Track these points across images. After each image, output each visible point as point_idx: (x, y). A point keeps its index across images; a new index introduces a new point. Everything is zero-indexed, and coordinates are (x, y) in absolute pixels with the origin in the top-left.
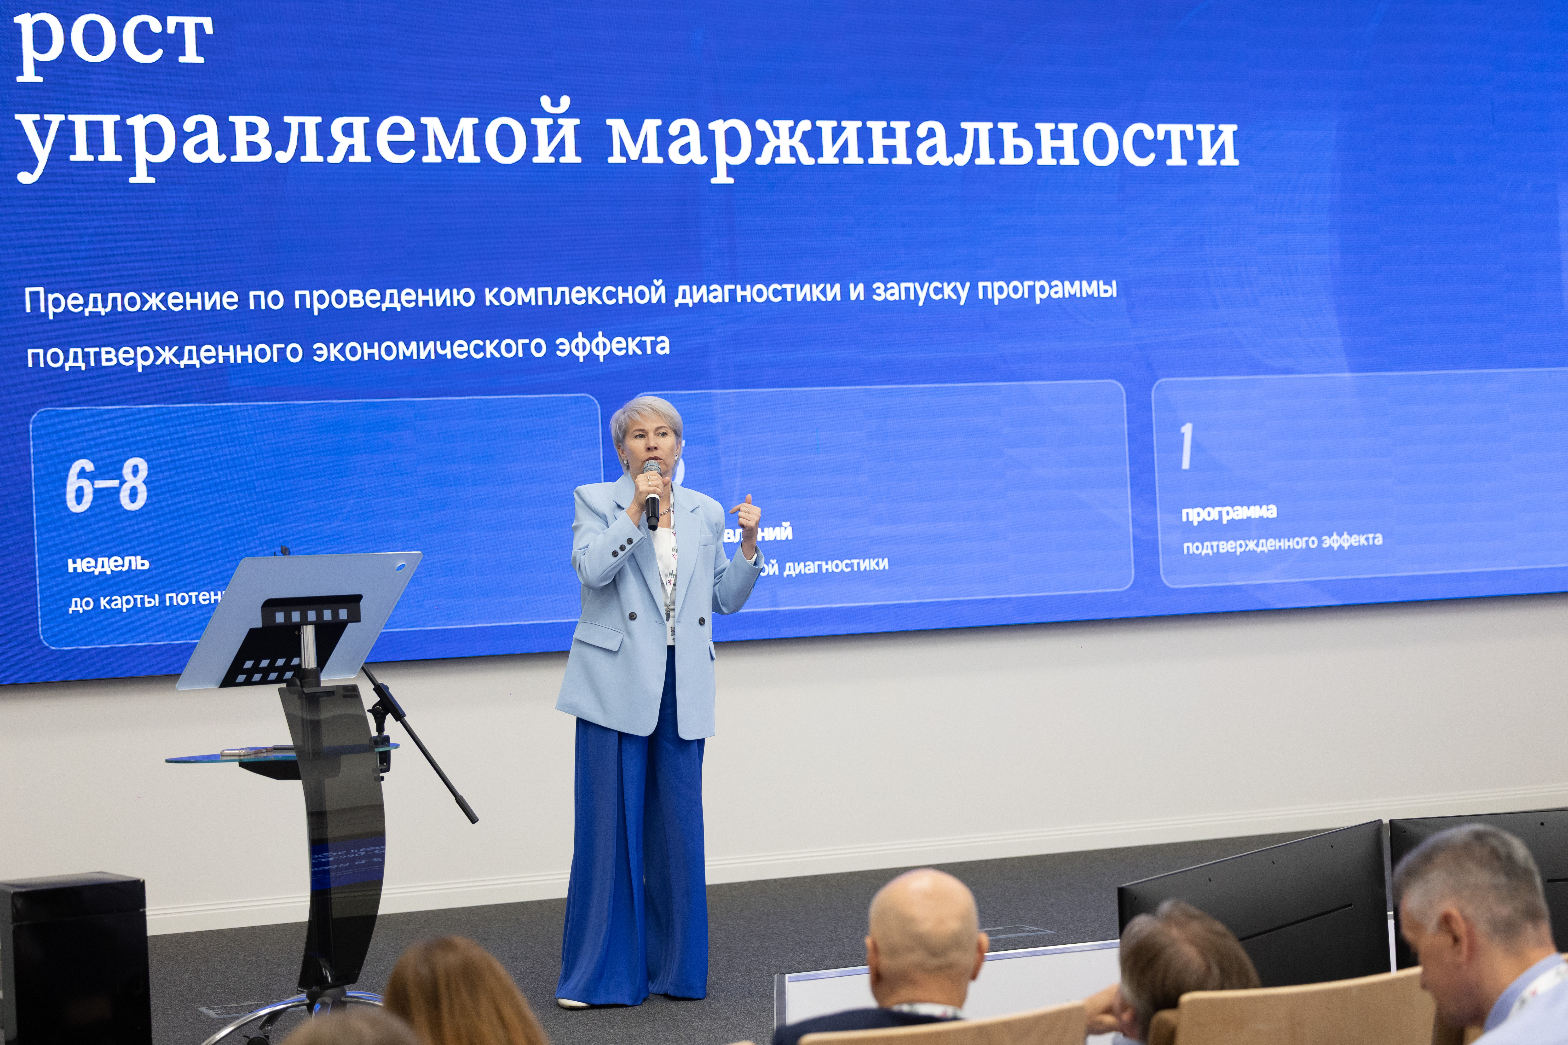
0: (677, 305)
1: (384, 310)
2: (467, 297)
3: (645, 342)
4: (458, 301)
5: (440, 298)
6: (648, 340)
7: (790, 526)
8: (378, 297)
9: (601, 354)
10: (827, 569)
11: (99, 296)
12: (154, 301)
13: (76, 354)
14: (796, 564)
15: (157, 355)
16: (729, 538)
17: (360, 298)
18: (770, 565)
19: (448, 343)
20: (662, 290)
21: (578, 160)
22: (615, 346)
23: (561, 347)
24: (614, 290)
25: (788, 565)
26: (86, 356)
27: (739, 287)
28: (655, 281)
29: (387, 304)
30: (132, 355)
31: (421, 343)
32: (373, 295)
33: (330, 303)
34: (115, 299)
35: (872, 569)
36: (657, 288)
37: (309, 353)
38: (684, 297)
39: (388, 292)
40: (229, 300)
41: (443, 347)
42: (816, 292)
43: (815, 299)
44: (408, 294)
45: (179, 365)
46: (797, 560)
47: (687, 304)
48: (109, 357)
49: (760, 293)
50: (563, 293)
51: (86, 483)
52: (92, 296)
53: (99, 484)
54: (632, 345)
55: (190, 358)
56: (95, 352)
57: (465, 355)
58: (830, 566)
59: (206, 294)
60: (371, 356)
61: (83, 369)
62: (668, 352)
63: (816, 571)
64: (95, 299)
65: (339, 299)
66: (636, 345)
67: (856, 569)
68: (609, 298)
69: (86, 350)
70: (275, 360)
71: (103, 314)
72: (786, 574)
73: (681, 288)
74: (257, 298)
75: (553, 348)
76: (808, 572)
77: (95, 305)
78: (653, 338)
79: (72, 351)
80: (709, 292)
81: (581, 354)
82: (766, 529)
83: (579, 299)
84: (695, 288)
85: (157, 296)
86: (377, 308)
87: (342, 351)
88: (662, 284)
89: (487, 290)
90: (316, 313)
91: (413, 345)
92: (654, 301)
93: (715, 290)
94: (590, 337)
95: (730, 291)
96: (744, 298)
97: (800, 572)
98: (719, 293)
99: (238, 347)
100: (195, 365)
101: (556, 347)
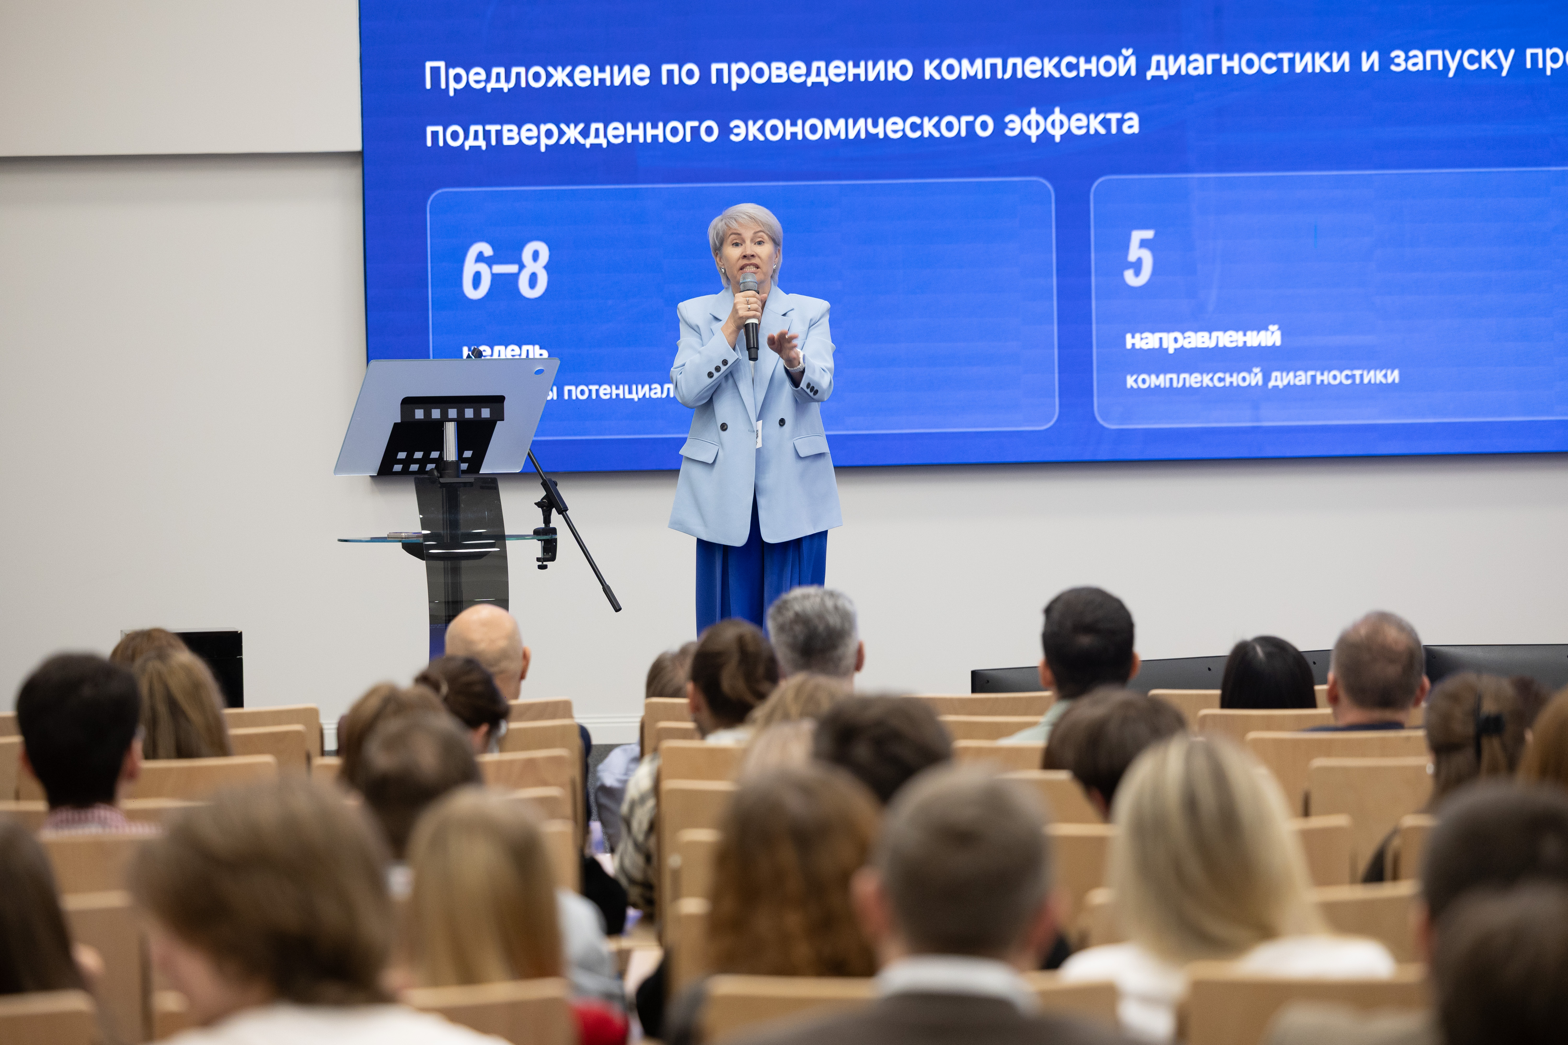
1: (809, 84)
2: (903, 70)
3: (1110, 120)
4: (894, 74)
5: (873, 71)
6: (1114, 117)
7: (1279, 329)
8: (803, 71)
9: (1057, 134)
10: (1322, 381)
11: (502, 70)
12: (560, 76)
13: (476, 132)
14: (1284, 374)
15: (562, 133)
16: (1203, 342)
17: (783, 72)
18: (1253, 375)
19: (881, 121)
20: (1132, 61)
22: (1074, 124)
23: (1011, 125)
24: (1074, 61)
25: (1275, 374)
26: (487, 135)
27: (1224, 57)
28: (1124, 51)
29: (813, 79)
30: (535, 133)
31: (851, 121)
32: (798, 68)
33: (750, 77)
34: (518, 74)
35: (1378, 382)
36: (1126, 59)
37: (726, 131)
38: (1158, 68)
39: (815, 65)
40: (640, 75)
41: (875, 125)
42: (1320, 62)
43: (1317, 70)
44: (837, 67)
45: (584, 145)
46: (1285, 369)
47: (1162, 77)
48: (511, 135)
49: (1250, 63)
50: (1015, 65)
51: (483, 268)
52: (495, 71)
53: (499, 269)
54: (1095, 123)
55: (597, 135)
56: (497, 130)
57: (900, 134)
58: (1326, 378)
59: (616, 68)
60: (794, 134)
61: (484, 148)
63: (1309, 382)
64: (498, 75)
65: (760, 73)
66: (1099, 123)
67: (1358, 381)
68: (1069, 70)
69: (488, 127)
70: (688, 139)
71: (506, 90)
73: (1155, 58)
74: (670, 73)
75: (1001, 126)
76: (1298, 383)
77: (498, 80)
78: (1119, 116)
79: (473, 128)
80: (1188, 62)
82: (1249, 333)
83: (1033, 71)
84: (1171, 58)
85: (563, 70)
86: (802, 83)
87: (761, 130)
88: (1133, 54)
89: (927, 62)
90: (734, 88)
91: (841, 122)
92: (1122, 73)
93: (1196, 60)
94: (1045, 113)
95: (1214, 61)
96: (1231, 69)
97: (1289, 383)
98: (1201, 64)
99: (649, 125)
100: (601, 144)
101: (1005, 126)
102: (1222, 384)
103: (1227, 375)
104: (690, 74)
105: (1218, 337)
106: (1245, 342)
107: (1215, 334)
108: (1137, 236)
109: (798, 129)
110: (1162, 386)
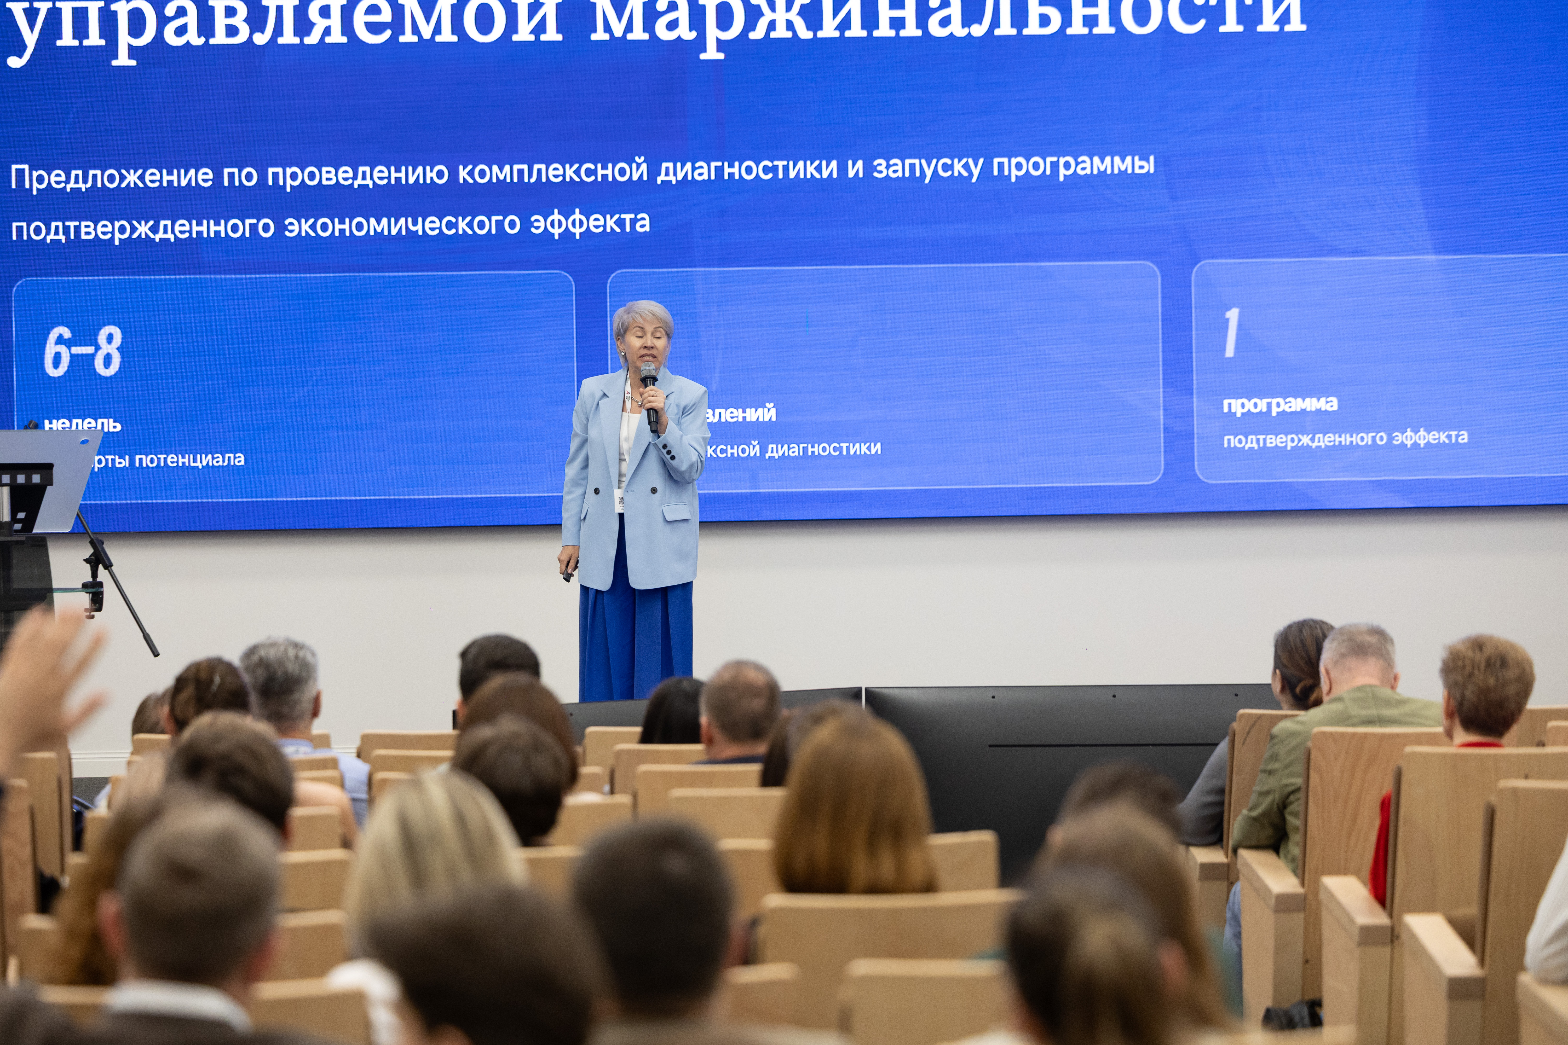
0: (659, 182)
1: (356, 186)
2: (440, 174)
3: (624, 219)
4: (431, 178)
5: (413, 175)
6: (628, 217)
7: (774, 407)
8: (351, 175)
9: (578, 231)
10: (813, 452)
11: (80, 172)
12: (132, 178)
13: (57, 227)
14: (780, 446)
15: (134, 229)
17: (332, 175)
18: (751, 447)
19: (420, 219)
20: (644, 167)
21: (559, 37)
22: (592, 223)
23: (536, 224)
24: (592, 167)
25: (771, 446)
26: (66, 230)
27: (726, 164)
28: (637, 158)
29: (359, 182)
30: (110, 229)
31: (393, 220)
32: (345, 172)
33: (303, 179)
34: (95, 176)
35: (862, 454)
36: (639, 166)
37: (281, 228)
38: (667, 174)
39: (361, 169)
40: (204, 177)
41: (415, 223)
42: (811, 169)
43: (809, 176)
44: (381, 171)
45: (154, 240)
46: (781, 442)
47: (670, 181)
48: (88, 230)
49: (749, 170)
50: (539, 171)
51: (63, 349)
52: (74, 173)
53: (76, 350)
54: (611, 223)
55: (165, 232)
56: (75, 226)
57: (437, 232)
58: (817, 449)
59: (182, 171)
60: (342, 231)
61: (64, 241)
62: (648, 230)
63: (802, 453)
64: (77, 176)
65: (312, 176)
66: (615, 223)
67: (845, 452)
68: (588, 175)
69: (67, 223)
70: (247, 235)
71: (84, 190)
72: (768, 455)
73: (664, 165)
74: (231, 175)
75: (527, 224)
76: (792, 455)
77: (76, 182)
78: (633, 216)
79: (53, 224)
80: (694, 169)
81: (556, 232)
82: (748, 410)
83: (556, 176)
84: (679, 165)
85: (135, 173)
86: (349, 185)
87: (313, 227)
88: (644, 161)
89: (461, 167)
90: (288, 189)
91: (384, 221)
92: (635, 177)
93: (701, 167)
94: (567, 214)
95: (717, 168)
96: (731, 175)
97: (784, 454)
98: (705, 170)
99: (212, 222)
100: (169, 239)
101: (531, 224)
102: (724, 455)
103: (729, 447)
104: (249, 177)
105: (720, 414)
106: (745, 418)
107: (718, 411)
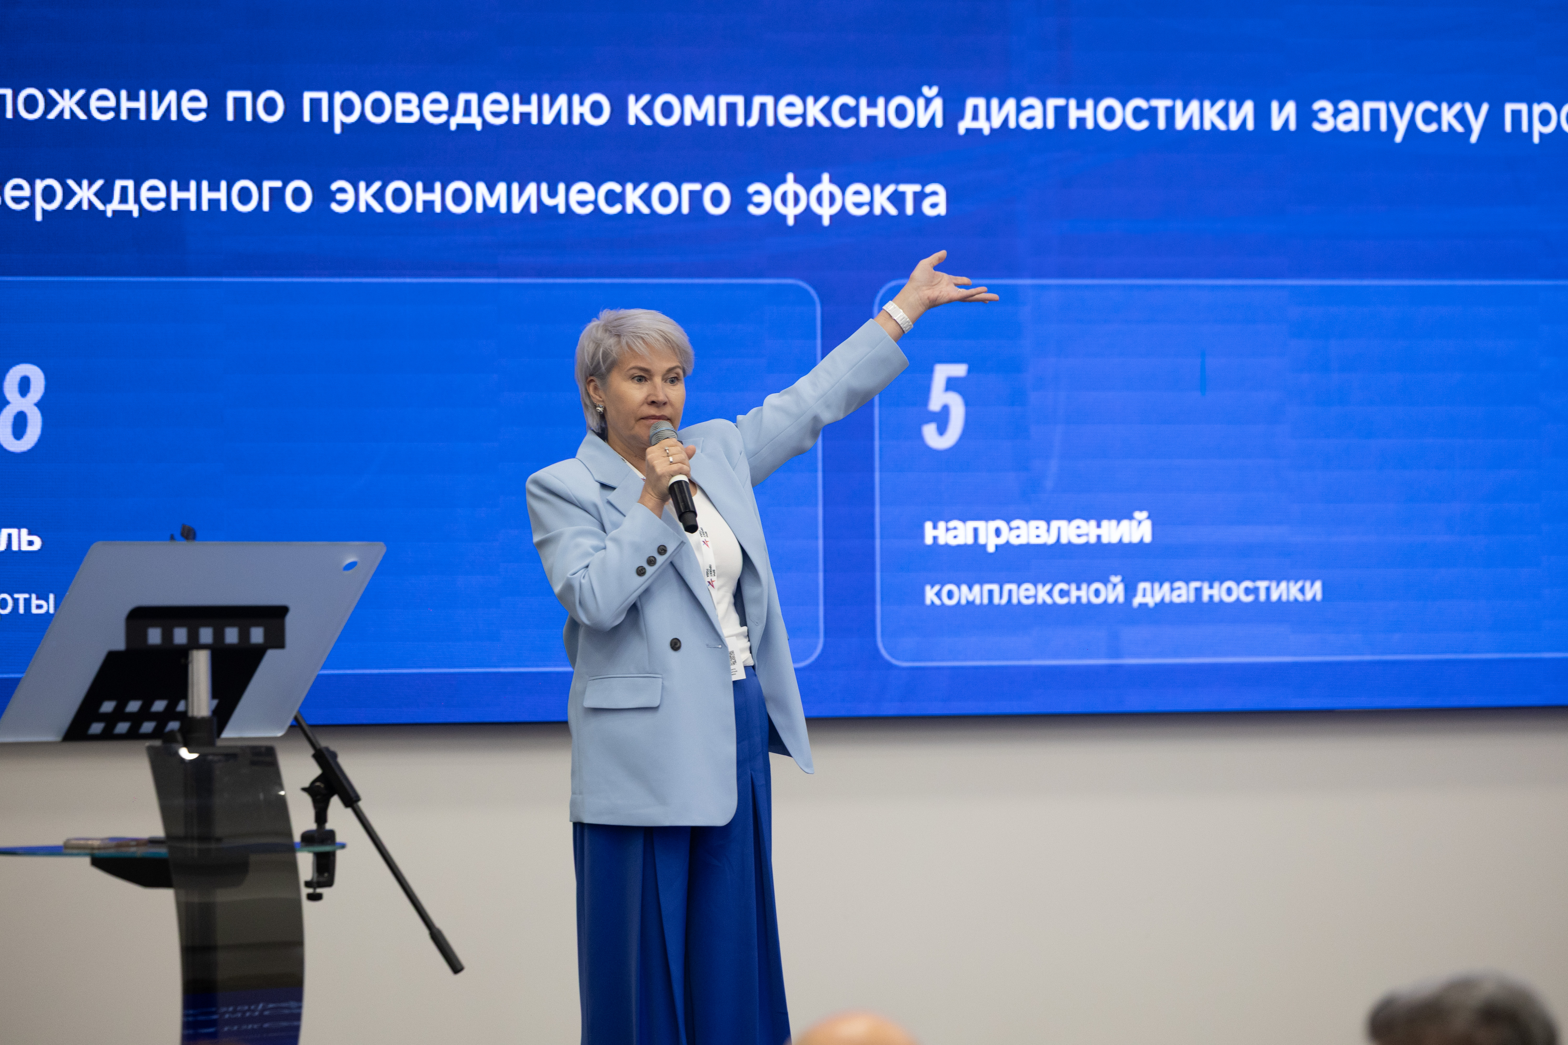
1: (453, 127)
2: (596, 109)
3: (903, 194)
4: (582, 115)
5: (550, 109)
6: (909, 189)
7: (1148, 518)
8: (444, 106)
9: (826, 212)
10: (1211, 597)
12: (67, 104)
14: (1157, 585)
15: (69, 194)
16: (1038, 536)
17: (413, 107)
18: (1110, 586)
19: (561, 187)
20: (937, 105)
22: (850, 199)
23: (756, 199)
24: (852, 102)
25: (1142, 586)
27: (1073, 103)
28: (926, 90)
29: (459, 119)
30: (26, 193)
31: (515, 187)
32: (436, 101)
33: (363, 114)
35: (1292, 598)
36: (928, 101)
37: (324, 196)
39: (462, 97)
40: (192, 104)
41: (553, 193)
42: (1211, 114)
43: (1208, 127)
44: (496, 102)
45: (104, 212)
46: (1158, 578)
47: (981, 130)
49: (1110, 114)
50: (763, 107)
54: (881, 199)
55: (124, 199)
57: (589, 208)
58: (1217, 592)
59: (155, 94)
60: (428, 205)
62: (943, 212)
63: (1192, 598)
65: (378, 107)
66: (888, 198)
67: (1262, 597)
68: (844, 117)
70: (266, 207)
72: (1137, 601)
73: (971, 102)
74: (239, 103)
75: (741, 199)
76: (1176, 600)
78: (917, 188)
80: (1019, 110)
81: (790, 212)
82: (1105, 523)
83: (791, 117)
84: (995, 102)
85: (72, 94)
86: (442, 124)
87: (379, 196)
88: (938, 95)
89: (632, 98)
90: (338, 130)
91: (501, 188)
92: (923, 123)
93: (1031, 107)
94: (808, 182)
95: (1057, 108)
96: (1081, 121)
97: (1163, 599)
98: (1038, 112)
99: (205, 184)
100: (130, 212)
101: (748, 199)
102: (1064, 601)
103: (1073, 587)
104: (270, 107)
105: (1059, 529)
106: (1099, 537)
107: (1055, 524)
108: (943, 372)
109: (435, 197)
110: (978, 602)
